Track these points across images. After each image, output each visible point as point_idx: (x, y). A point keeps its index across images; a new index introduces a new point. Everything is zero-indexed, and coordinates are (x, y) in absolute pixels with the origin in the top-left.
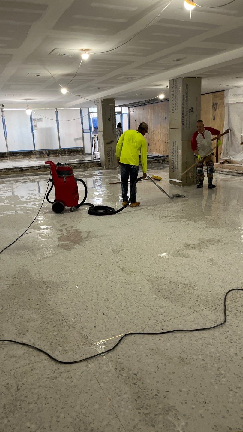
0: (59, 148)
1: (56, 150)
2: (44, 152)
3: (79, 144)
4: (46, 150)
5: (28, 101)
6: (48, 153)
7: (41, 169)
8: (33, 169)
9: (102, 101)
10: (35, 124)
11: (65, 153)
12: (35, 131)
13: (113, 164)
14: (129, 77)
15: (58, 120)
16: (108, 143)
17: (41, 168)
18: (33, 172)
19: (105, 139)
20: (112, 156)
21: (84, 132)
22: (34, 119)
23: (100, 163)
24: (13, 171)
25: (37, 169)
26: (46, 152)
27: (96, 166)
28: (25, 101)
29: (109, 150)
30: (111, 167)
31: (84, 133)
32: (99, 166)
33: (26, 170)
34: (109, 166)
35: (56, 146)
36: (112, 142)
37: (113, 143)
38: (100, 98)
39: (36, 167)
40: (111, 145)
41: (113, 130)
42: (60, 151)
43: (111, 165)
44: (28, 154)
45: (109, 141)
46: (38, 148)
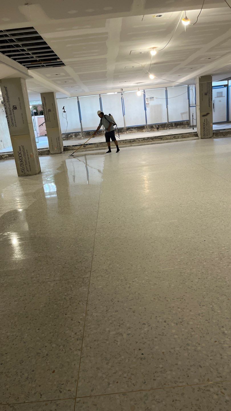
0: (167, 122)
1: (164, 124)
2: (154, 126)
3: (185, 118)
4: (155, 125)
5: (138, 84)
6: (157, 127)
7: (145, 141)
8: (139, 141)
9: (199, 78)
10: (148, 103)
11: (172, 126)
12: (147, 108)
13: (208, 134)
14: (209, 57)
15: (167, 99)
16: (204, 116)
17: (145, 139)
18: (138, 143)
19: (201, 112)
20: (207, 127)
21: (190, 106)
22: (147, 98)
23: (197, 134)
24: (123, 142)
25: (142, 141)
26: (156, 126)
27: (193, 137)
28: (137, 84)
29: (205, 122)
30: (206, 137)
31: (191, 108)
32: (196, 137)
33: (133, 141)
34: (204, 136)
35: (164, 121)
36: (208, 114)
37: (209, 116)
38: (197, 76)
39: (142, 138)
40: (208, 117)
41: (209, 103)
42: (168, 125)
43: (206, 135)
44: (140, 128)
45: (205, 113)
46: (149, 123)
